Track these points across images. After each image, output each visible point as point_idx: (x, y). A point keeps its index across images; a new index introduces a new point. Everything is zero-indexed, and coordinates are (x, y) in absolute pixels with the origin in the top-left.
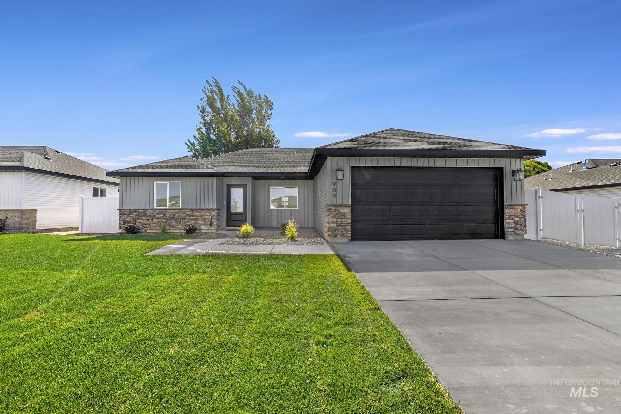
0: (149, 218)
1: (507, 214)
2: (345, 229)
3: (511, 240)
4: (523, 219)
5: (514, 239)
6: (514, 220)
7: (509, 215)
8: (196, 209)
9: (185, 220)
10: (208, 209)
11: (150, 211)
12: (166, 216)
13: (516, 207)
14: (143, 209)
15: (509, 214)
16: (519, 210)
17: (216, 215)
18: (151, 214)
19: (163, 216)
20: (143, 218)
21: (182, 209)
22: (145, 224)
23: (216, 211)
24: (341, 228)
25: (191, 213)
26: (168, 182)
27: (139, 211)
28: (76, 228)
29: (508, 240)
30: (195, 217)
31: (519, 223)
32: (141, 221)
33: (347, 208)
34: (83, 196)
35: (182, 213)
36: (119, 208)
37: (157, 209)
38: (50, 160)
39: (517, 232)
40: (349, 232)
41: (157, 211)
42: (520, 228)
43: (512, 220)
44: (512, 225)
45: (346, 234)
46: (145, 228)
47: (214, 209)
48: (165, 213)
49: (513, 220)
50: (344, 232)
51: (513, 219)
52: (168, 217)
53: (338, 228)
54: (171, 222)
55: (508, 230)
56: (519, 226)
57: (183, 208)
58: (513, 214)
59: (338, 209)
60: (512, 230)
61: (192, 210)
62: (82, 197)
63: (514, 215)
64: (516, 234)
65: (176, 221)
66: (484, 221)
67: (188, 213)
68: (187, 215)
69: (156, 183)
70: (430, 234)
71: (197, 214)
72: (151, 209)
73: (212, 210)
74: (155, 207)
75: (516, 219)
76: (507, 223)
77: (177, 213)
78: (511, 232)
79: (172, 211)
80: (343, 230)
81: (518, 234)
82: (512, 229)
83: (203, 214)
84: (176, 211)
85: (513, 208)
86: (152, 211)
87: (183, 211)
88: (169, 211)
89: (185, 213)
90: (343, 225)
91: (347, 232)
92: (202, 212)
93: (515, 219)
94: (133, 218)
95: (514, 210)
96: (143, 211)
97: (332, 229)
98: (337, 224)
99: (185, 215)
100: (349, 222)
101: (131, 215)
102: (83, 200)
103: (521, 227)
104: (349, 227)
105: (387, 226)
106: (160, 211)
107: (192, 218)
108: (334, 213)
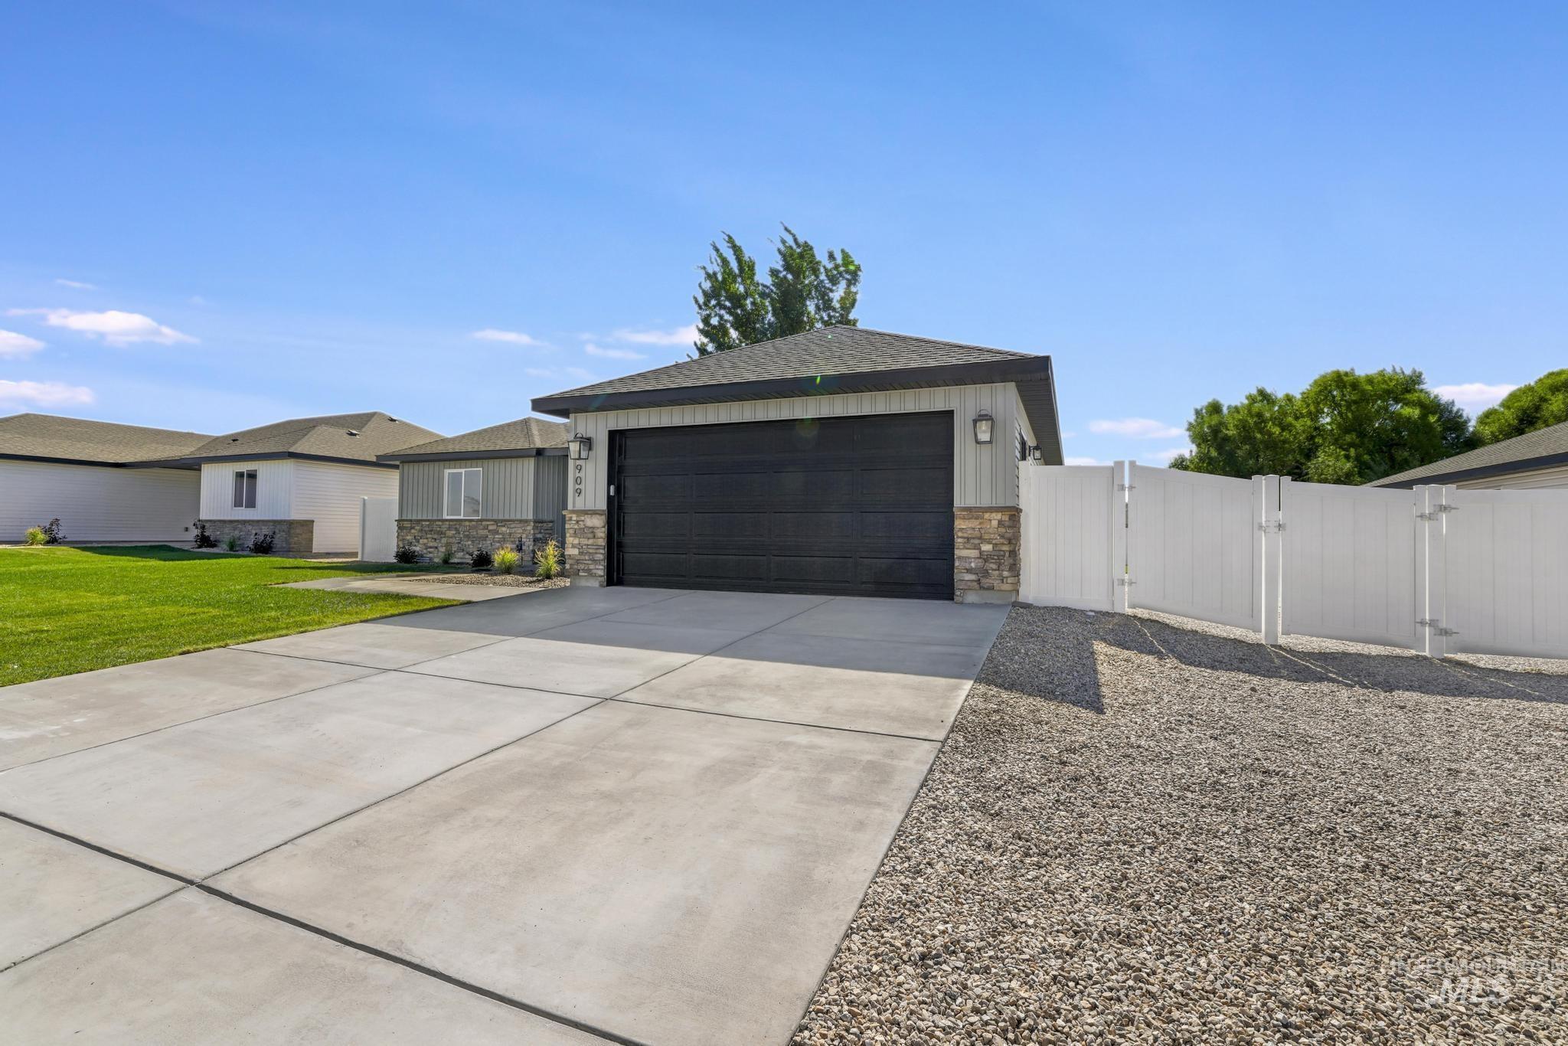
0: (435, 536)
1: (960, 534)
2: (594, 561)
3: (973, 605)
4: (1006, 548)
5: (984, 602)
6: (980, 549)
7: (965, 538)
8: (502, 521)
9: (485, 540)
10: (521, 521)
11: (437, 523)
12: (459, 533)
13: (987, 516)
14: (428, 520)
15: (965, 535)
16: (995, 523)
17: (532, 532)
18: (438, 529)
19: (454, 532)
20: (429, 536)
21: (481, 520)
22: (431, 547)
23: (532, 524)
24: (587, 558)
25: (494, 527)
26: (463, 471)
27: (423, 523)
28: (355, 554)
29: (962, 603)
30: (501, 536)
31: (993, 559)
32: (425, 541)
33: (598, 516)
34: (366, 498)
35: (481, 527)
36: (397, 519)
37: (447, 520)
38: (358, 437)
39: (986, 582)
40: (601, 567)
41: (447, 523)
42: (997, 572)
43: (974, 551)
44: (973, 565)
45: (594, 571)
46: (431, 555)
47: (530, 520)
48: (458, 526)
49: (977, 552)
50: (591, 567)
51: (977, 547)
52: (462, 536)
53: (582, 557)
54: (467, 543)
55: (963, 577)
56: (994, 566)
57: (484, 518)
58: (977, 533)
59: (583, 518)
60: (973, 577)
61: (496, 521)
62: (364, 500)
63: (980, 538)
64: (984, 588)
65: (473, 541)
66: (914, 553)
67: (490, 528)
68: (489, 532)
69: (447, 471)
70: (776, 580)
71: (504, 529)
72: (439, 520)
73: (526, 521)
74: (445, 517)
75: (987, 548)
76: (959, 558)
77: (475, 527)
78: (969, 583)
79: (467, 523)
80: (590, 562)
81: (991, 588)
82: (971, 573)
83: (513, 530)
84: (473, 523)
85: (977, 518)
86: (440, 523)
87: (484, 523)
88: (463, 523)
89: (486, 528)
90: (591, 551)
91: (597, 567)
92: (512, 526)
93: (982, 549)
94: (415, 537)
95: (980, 523)
96: (428, 523)
97: (572, 559)
98: (581, 550)
99: (485, 532)
100: (601, 546)
101: (413, 531)
102: (364, 504)
103: (999, 570)
104: (601, 557)
105: (684, 556)
106: (451, 523)
107: (497, 536)
108: (576, 527)
